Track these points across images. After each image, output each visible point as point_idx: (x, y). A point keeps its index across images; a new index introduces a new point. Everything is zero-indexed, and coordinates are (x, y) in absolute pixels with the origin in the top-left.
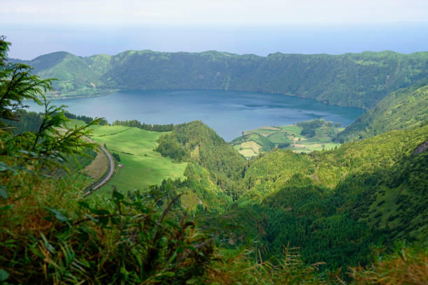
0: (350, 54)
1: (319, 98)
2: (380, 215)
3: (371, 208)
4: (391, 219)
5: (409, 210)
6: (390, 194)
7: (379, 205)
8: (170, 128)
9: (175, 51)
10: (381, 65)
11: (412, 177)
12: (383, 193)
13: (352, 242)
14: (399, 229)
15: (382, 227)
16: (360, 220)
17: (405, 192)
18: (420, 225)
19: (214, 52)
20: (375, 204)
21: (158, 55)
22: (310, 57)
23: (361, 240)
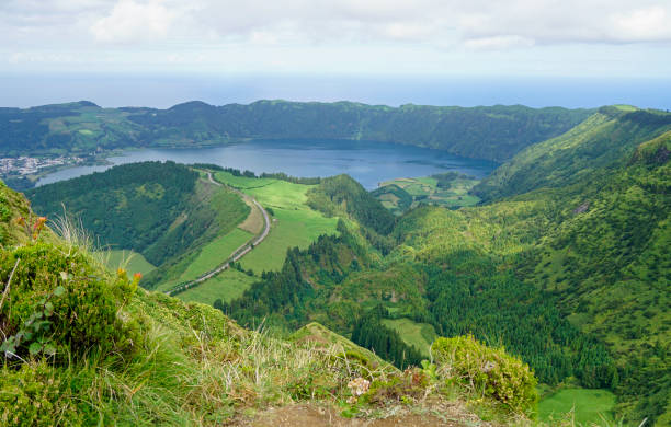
0: (481, 107)
1: (451, 150)
2: (546, 277)
3: (537, 269)
4: (559, 281)
5: (577, 272)
6: (556, 256)
7: (546, 266)
8: (318, 181)
9: (307, 100)
10: (512, 118)
11: (579, 239)
12: (549, 254)
13: (521, 303)
14: (569, 292)
15: (551, 288)
16: (526, 281)
17: (572, 254)
18: (593, 288)
19: (346, 103)
20: (540, 265)
21: (290, 104)
22: (442, 108)
23: (530, 301)
